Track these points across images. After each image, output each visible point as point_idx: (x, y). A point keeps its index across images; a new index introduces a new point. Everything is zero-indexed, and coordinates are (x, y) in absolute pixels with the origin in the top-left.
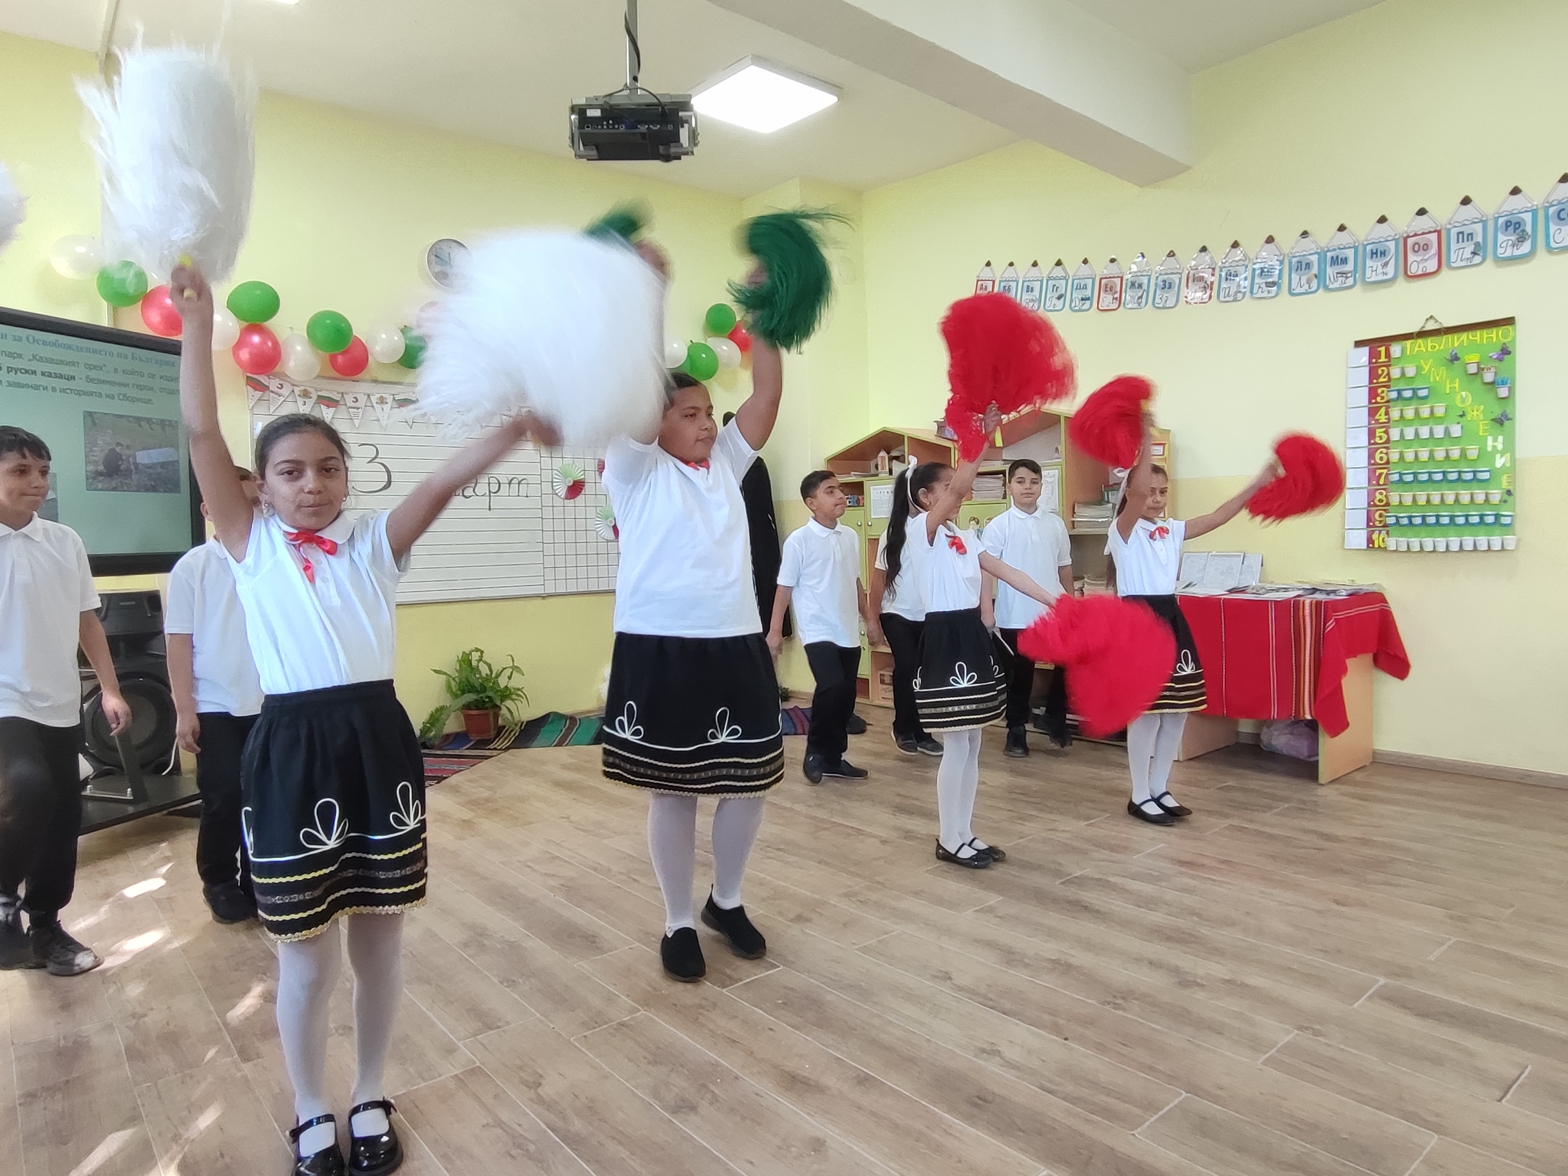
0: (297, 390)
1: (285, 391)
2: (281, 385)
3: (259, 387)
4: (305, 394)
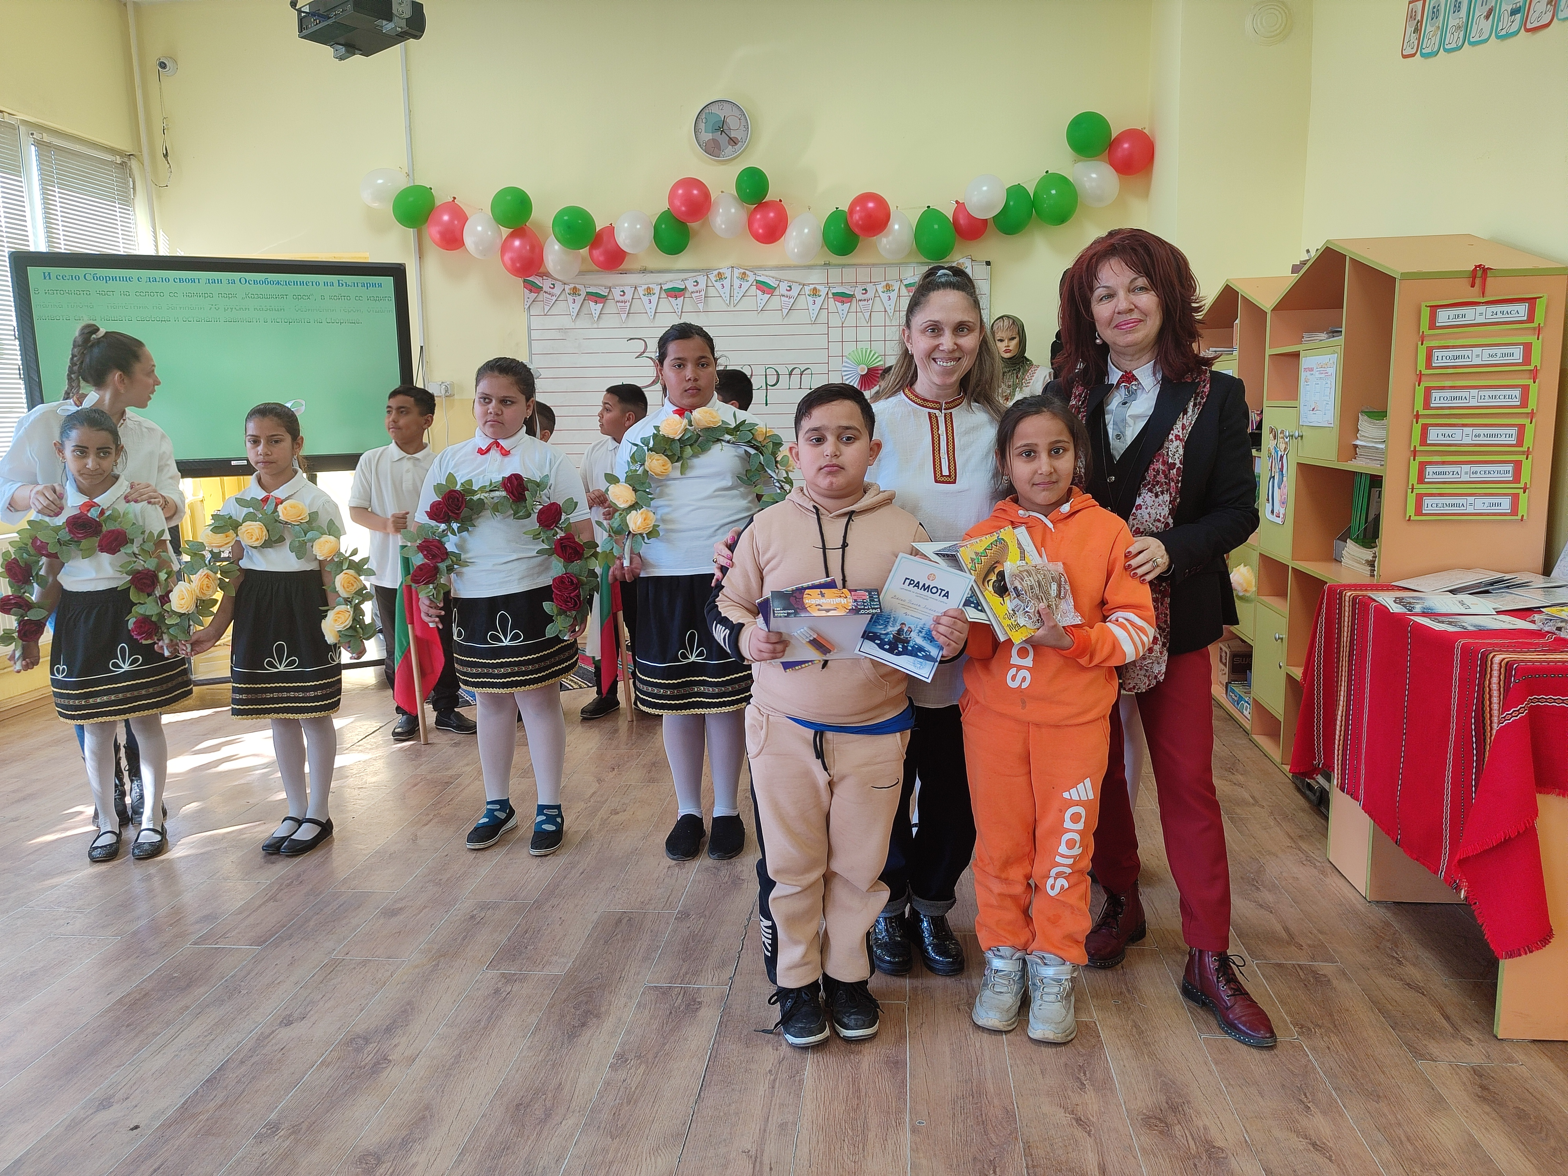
0: (567, 287)
2: (553, 285)
3: (534, 288)
4: (575, 292)
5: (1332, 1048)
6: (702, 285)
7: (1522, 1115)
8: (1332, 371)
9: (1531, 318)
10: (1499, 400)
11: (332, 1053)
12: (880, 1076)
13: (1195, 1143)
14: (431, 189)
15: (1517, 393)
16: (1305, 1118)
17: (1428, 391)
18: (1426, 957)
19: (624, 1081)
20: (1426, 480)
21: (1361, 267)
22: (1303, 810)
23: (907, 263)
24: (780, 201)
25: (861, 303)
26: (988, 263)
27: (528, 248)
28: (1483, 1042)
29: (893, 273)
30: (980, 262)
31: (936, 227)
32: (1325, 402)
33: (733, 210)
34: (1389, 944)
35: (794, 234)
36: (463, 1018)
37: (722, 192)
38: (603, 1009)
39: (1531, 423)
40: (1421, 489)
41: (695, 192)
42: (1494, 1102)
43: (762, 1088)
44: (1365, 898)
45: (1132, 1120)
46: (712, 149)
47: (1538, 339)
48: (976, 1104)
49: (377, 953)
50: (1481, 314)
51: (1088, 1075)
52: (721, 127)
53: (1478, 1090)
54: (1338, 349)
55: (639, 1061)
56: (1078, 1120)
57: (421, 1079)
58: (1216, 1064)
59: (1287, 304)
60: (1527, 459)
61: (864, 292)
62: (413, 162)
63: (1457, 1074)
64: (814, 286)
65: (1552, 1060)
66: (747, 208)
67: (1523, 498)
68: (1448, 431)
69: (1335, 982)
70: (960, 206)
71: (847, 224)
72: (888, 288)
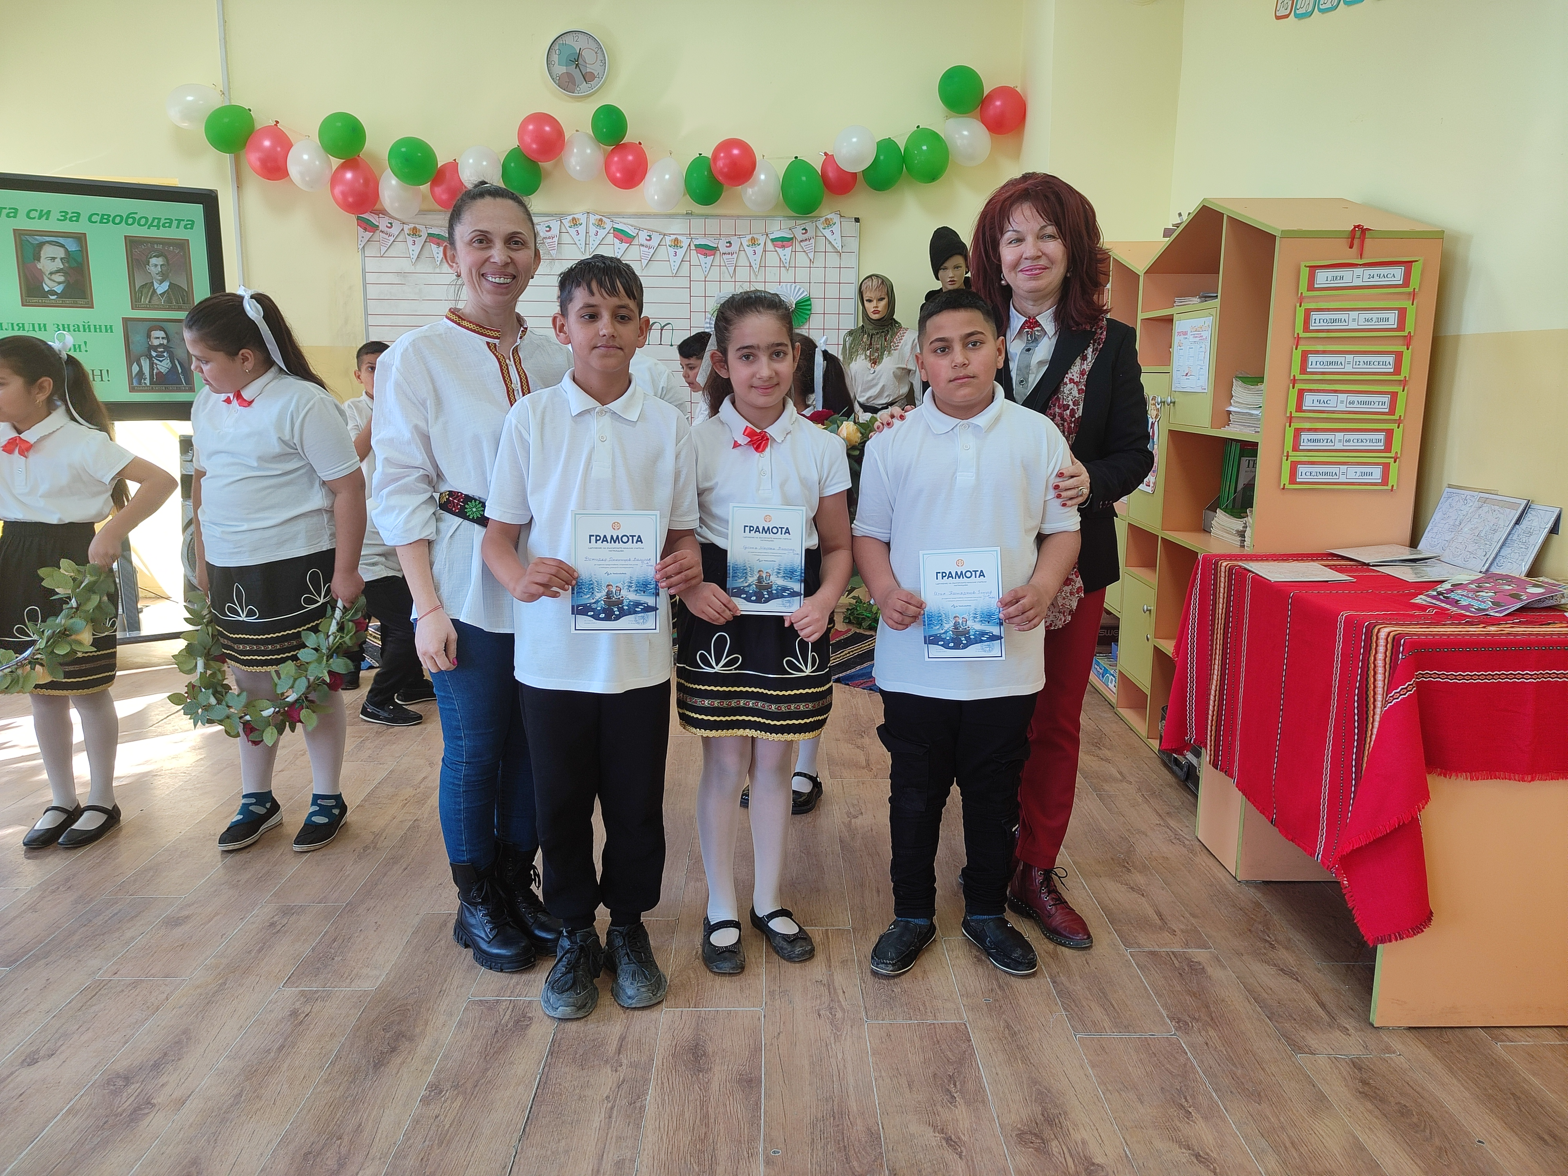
0: (406, 227)
1: (395, 231)
2: (391, 223)
3: (369, 227)
4: (415, 232)
5: (1210, 1043)
6: (555, 231)
7: (1404, 1112)
8: (1206, 334)
9: (1406, 283)
10: (1373, 366)
11: (83, 1098)
12: (731, 1098)
13: (1074, 1161)
14: (250, 110)
15: (1391, 359)
16: (1186, 1125)
17: (1305, 355)
18: (1297, 938)
19: (437, 1117)
20: (1301, 448)
21: (1237, 224)
22: (1170, 786)
23: (774, 217)
24: (640, 143)
25: (725, 257)
26: (857, 220)
27: (362, 181)
28: (1360, 1031)
29: (758, 226)
30: (849, 218)
31: (804, 178)
32: (1199, 367)
33: (589, 151)
34: (1260, 927)
35: (655, 179)
36: (250, 1047)
37: (577, 131)
38: (418, 1030)
39: (1403, 391)
40: (1296, 457)
41: (547, 129)
42: (1375, 1098)
43: (597, 1119)
44: (1235, 878)
45: (1005, 1137)
46: (566, 84)
47: (1413, 304)
48: (838, 1125)
49: (152, 972)
50: (1358, 277)
51: (958, 1087)
52: (576, 60)
53: (1359, 1085)
54: (1213, 311)
55: (456, 1092)
56: (948, 1140)
57: (191, 1126)
58: (1093, 1067)
59: (1161, 266)
60: (1398, 427)
61: (728, 245)
62: (228, 79)
63: (1337, 1068)
64: (675, 236)
65: (1429, 1048)
66: (604, 149)
67: (1394, 468)
68: (1323, 397)
69: (1209, 970)
70: (829, 159)
71: (710, 171)
72: (753, 242)
